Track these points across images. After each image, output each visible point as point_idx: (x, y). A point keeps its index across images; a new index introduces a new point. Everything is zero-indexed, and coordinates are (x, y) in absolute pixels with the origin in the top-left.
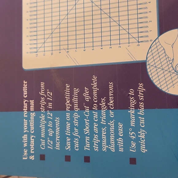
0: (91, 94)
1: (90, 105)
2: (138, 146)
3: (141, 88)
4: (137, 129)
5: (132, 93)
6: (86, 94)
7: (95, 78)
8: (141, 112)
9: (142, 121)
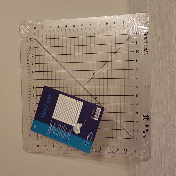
0: (63, 127)
1: (62, 129)
2: (68, 139)
3: (71, 130)
4: (68, 136)
5: (70, 130)
6: (62, 127)
7: (65, 125)
8: (70, 134)
9: (70, 135)
